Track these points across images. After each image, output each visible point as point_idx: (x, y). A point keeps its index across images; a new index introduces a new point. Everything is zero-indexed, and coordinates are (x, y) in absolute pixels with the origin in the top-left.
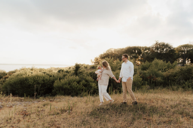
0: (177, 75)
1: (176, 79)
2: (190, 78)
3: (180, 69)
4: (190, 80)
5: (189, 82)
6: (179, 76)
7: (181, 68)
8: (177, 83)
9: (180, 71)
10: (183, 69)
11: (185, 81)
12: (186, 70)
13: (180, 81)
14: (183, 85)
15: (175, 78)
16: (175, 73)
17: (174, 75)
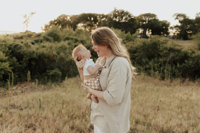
0: (138, 50)
1: (136, 56)
2: (156, 55)
4: (156, 59)
5: (155, 62)
6: (140, 53)
7: (144, 42)
8: (138, 62)
10: (147, 44)
11: (148, 60)
12: (150, 44)
13: (141, 59)
14: (145, 65)
15: (135, 55)
16: (135, 47)
17: (134, 50)
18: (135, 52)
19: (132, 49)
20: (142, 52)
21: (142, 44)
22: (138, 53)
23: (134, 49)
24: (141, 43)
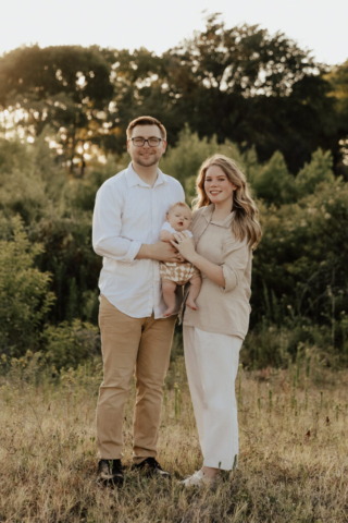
0: (306, 247)
1: (297, 278)
3: (327, 206)
6: (320, 259)
7: (338, 203)
8: (305, 305)
9: (329, 222)
13: (323, 289)
14: (339, 318)
15: (290, 268)
16: (293, 232)
17: (282, 245)
18: (290, 254)
19: (275, 240)
20: (330, 254)
21: (328, 216)
22: (304, 258)
23: (282, 240)
24: (323, 209)
